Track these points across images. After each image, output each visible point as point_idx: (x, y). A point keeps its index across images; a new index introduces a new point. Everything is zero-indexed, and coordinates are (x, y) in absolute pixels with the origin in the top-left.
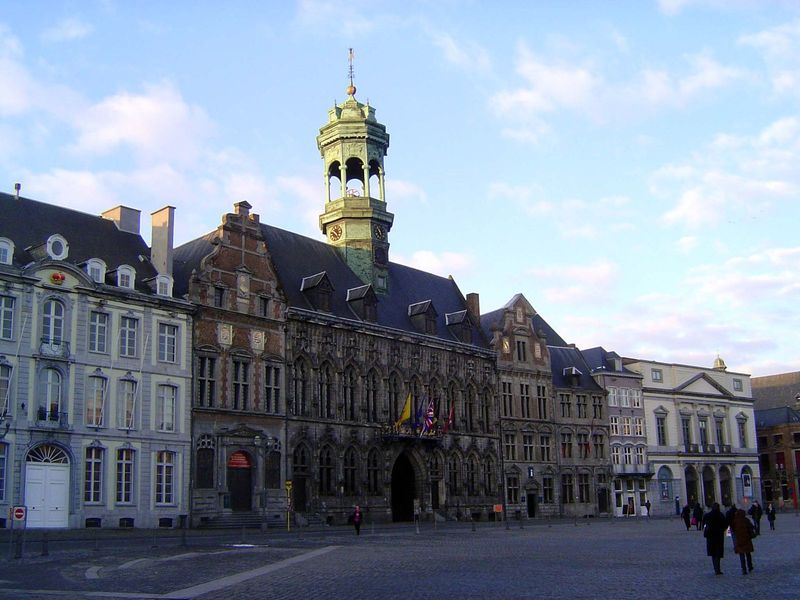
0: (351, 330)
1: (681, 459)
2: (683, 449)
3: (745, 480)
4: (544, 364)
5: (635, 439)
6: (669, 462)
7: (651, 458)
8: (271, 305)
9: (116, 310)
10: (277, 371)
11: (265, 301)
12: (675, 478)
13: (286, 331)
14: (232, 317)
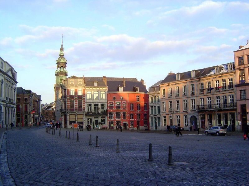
2: (6, 100)
3: (14, 115)
6: (2, 104)
12: (3, 112)
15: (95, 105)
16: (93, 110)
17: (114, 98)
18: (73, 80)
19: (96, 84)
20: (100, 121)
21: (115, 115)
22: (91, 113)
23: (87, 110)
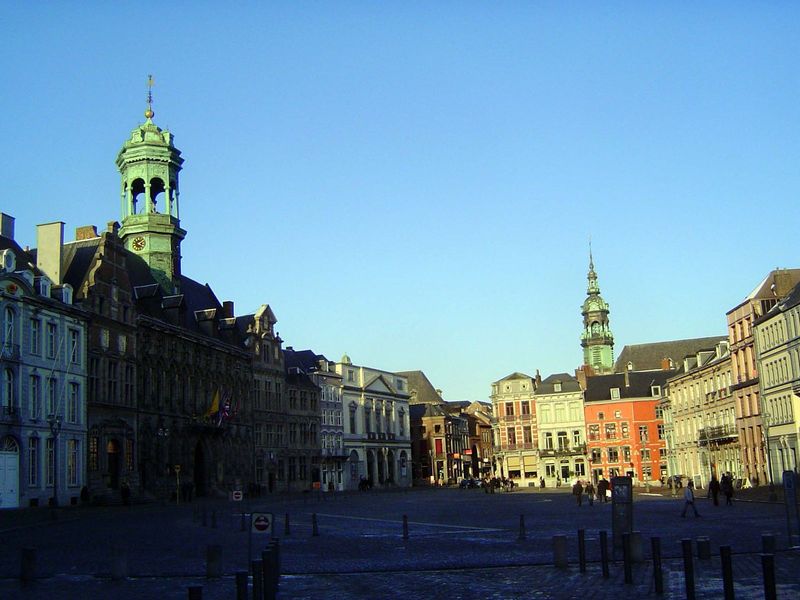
0: (174, 335)
1: (364, 444)
2: (366, 437)
3: (402, 463)
4: (280, 365)
5: (337, 428)
6: (356, 447)
7: (346, 444)
8: (129, 312)
9: (45, 317)
10: (132, 369)
11: (126, 308)
12: (360, 460)
13: (138, 335)
14: (108, 323)
15: (560, 434)
16: (556, 446)
17: (601, 416)
18: (510, 383)
19: (558, 387)
20: (572, 468)
21: (605, 453)
22: (552, 453)
23: (542, 446)
